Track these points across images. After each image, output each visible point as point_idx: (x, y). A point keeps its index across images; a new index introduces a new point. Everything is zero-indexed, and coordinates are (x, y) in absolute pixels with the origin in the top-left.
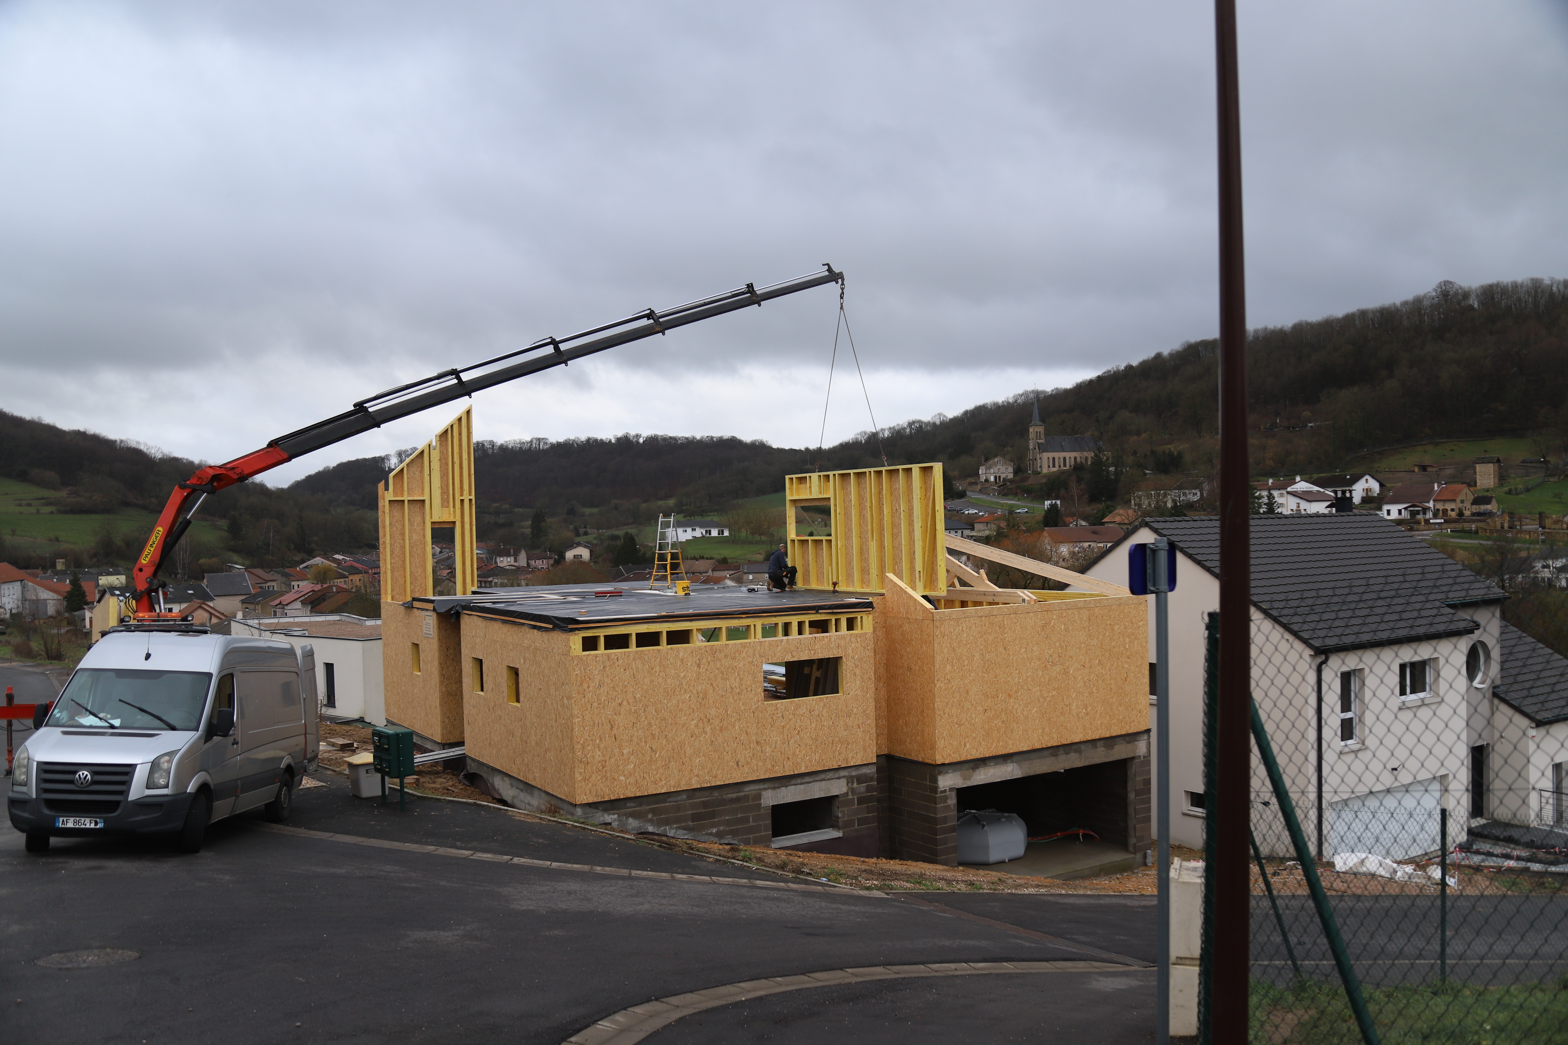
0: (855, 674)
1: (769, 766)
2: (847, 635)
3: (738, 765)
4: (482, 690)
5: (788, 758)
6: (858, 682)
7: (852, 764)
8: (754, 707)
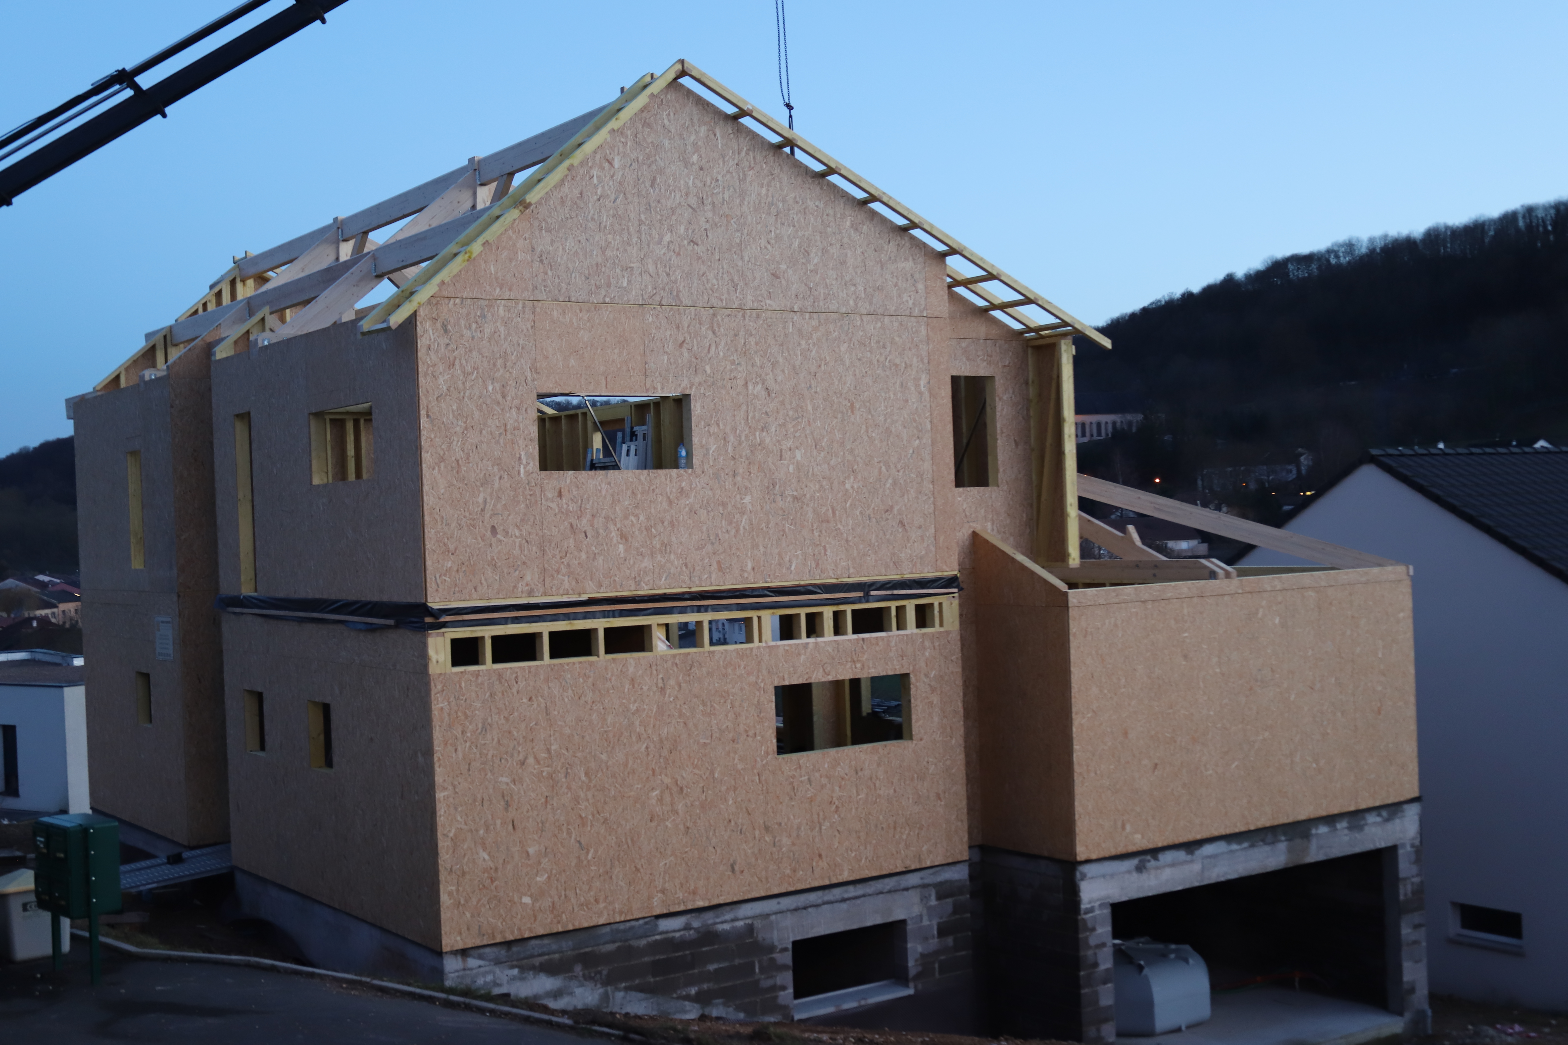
0: (931, 703)
1: (788, 871)
2: (916, 634)
3: (733, 871)
4: (262, 748)
5: (820, 856)
6: (936, 719)
7: (928, 864)
8: (759, 765)
